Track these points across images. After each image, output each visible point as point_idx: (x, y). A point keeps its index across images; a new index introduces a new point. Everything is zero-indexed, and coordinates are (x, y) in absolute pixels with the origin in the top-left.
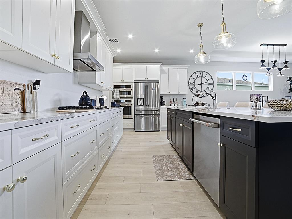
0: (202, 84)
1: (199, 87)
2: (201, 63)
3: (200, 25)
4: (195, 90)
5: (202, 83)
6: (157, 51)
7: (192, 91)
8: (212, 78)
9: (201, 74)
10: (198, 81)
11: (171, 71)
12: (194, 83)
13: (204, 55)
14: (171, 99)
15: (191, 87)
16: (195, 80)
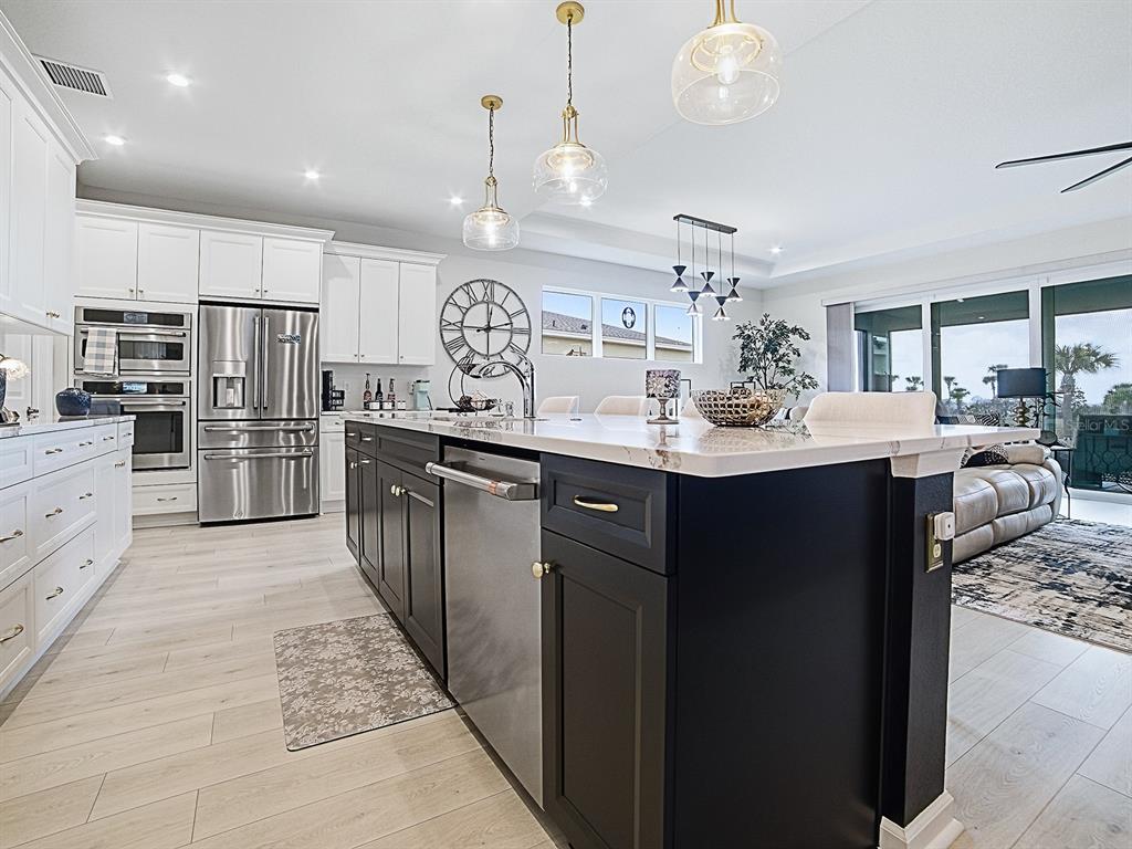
0: (488, 329)
1: (477, 341)
2: (486, 246)
3: (492, 104)
4: (465, 351)
5: (492, 325)
6: (312, 175)
7: (451, 352)
8: (526, 311)
9: (488, 291)
10: (477, 317)
11: (373, 267)
12: (462, 322)
13: (497, 219)
14: (368, 382)
15: (449, 337)
16: (464, 314)
